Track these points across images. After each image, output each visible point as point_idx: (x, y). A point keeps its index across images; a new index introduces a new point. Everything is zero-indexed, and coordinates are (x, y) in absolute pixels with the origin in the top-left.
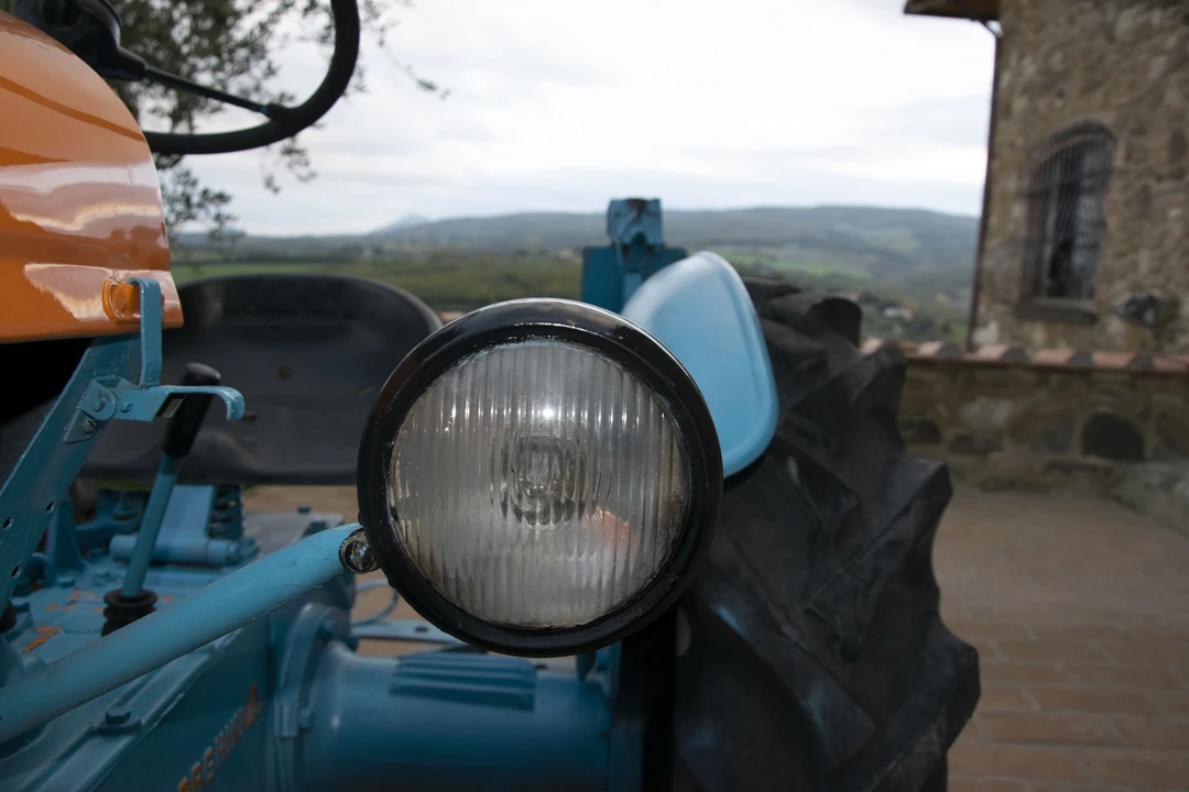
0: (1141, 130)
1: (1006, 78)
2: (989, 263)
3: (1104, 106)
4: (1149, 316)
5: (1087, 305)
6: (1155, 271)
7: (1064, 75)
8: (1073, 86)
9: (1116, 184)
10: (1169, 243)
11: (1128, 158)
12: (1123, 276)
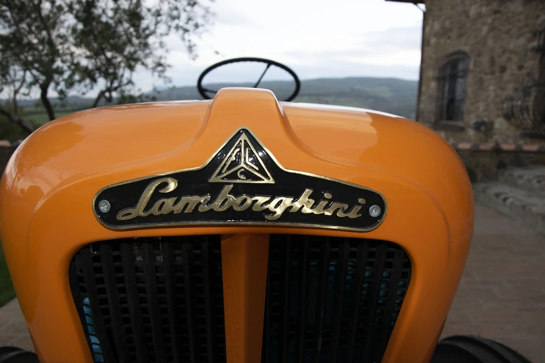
0: (479, 55)
1: (428, 29)
2: (422, 106)
3: (466, 44)
4: (483, 128)
5: (460, 124)
7: (450, 30)
8: (454, 34)
9: (470, 75)
10: (490, 99)
11: (475, 65)
12: (473, 112)
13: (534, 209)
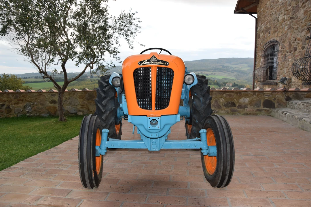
0: (284, 42)
1: (259, 28)
2: (256, 72)
3: (277, 36)
4: (285, 82)
5: (276, 81)
6: (287, 72)
7: (270, 28)
8: (271, 31)
9: (280, 54)
10: (290, 66)
11: (282, 48)
12: (282, 74)
13: (296, 116)
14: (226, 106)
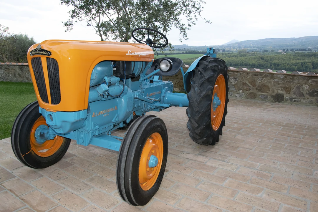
14: (311, 94)
